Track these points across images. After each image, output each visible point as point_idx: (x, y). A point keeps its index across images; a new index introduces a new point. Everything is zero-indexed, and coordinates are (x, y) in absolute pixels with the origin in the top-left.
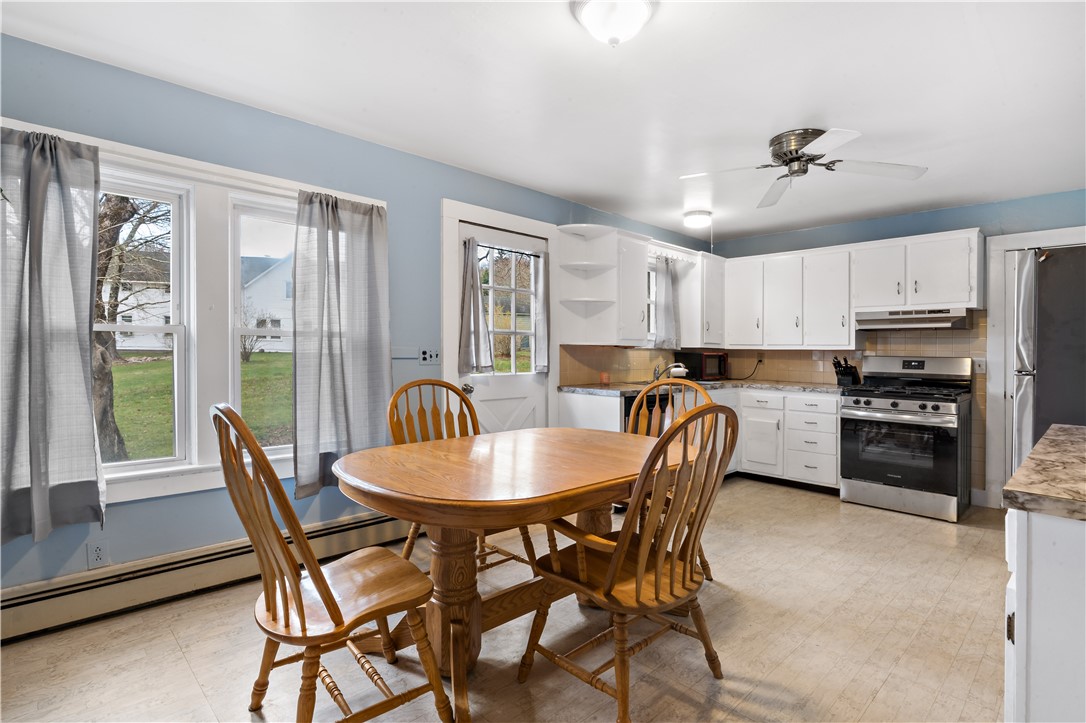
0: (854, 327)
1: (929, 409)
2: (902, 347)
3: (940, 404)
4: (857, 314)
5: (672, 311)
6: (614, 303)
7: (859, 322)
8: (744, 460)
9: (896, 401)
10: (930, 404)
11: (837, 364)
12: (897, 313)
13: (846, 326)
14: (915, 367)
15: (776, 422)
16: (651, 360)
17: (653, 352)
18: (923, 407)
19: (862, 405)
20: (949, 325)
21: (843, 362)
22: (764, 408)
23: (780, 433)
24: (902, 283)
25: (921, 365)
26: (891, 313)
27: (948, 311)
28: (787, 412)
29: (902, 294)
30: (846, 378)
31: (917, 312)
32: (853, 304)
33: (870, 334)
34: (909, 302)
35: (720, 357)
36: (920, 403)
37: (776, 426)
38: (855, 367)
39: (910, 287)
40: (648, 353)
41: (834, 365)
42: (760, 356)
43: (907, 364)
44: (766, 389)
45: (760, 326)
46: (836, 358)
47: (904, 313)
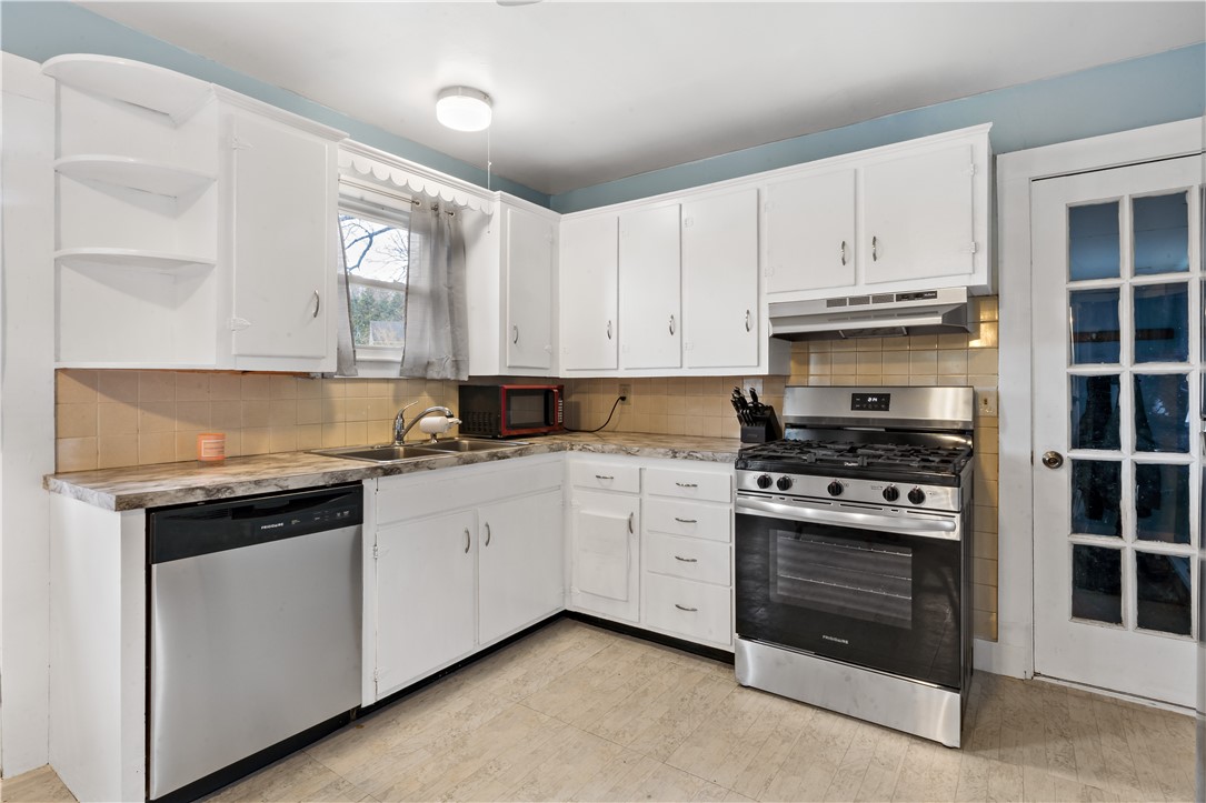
0: (767, 330)
1: (904, 499)
2: (851, 368)
3: (925, 488)
4: (772, 306)
5: (446, 303)
6: (213, 266)
7: (774, 320)
8: (575, 590)
9: (840, 480)
10: (905, 489)
11: (739, 403)
12: (841, 302)
13: (754, 330)
14: (875, 407)
15: (626, 517)
16: (397, 400)
17: (404, 385)
18: (892, 495)
19: (774, 488)
20: (937, 320)
21: (749, 400)
22: (608, 490)
23: (634, 538)
24: (850, 244)
25: (883, 402)
26: (831, 303)
27: (933, 295)
28: (646, 498)
29: (850, 264)
30: (755, 428)
31: (878, 299)
32: (765, 289)
33: (793, 343)
34: (862, 280)
35: (547, 393)
36: (885, 485)
37: (626, 526)
38: (771, 408)
39: (865, 249)
40: (391, 386)
41: (735, 403)
42: (624, 388)
43: (859, 401)
44: (611, 452)
45: (614, 335)
46: (738, 392)
47: (855, 301)
